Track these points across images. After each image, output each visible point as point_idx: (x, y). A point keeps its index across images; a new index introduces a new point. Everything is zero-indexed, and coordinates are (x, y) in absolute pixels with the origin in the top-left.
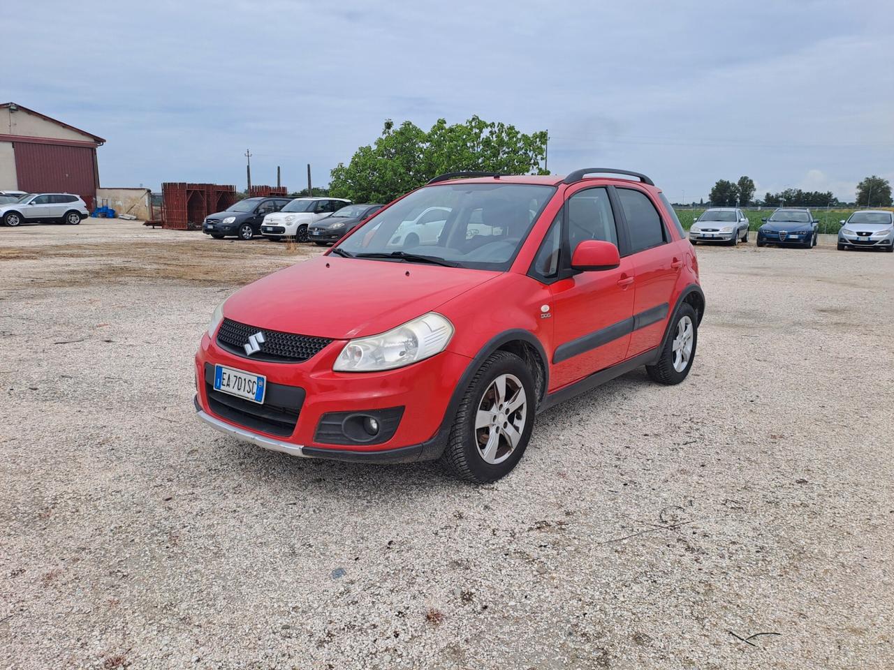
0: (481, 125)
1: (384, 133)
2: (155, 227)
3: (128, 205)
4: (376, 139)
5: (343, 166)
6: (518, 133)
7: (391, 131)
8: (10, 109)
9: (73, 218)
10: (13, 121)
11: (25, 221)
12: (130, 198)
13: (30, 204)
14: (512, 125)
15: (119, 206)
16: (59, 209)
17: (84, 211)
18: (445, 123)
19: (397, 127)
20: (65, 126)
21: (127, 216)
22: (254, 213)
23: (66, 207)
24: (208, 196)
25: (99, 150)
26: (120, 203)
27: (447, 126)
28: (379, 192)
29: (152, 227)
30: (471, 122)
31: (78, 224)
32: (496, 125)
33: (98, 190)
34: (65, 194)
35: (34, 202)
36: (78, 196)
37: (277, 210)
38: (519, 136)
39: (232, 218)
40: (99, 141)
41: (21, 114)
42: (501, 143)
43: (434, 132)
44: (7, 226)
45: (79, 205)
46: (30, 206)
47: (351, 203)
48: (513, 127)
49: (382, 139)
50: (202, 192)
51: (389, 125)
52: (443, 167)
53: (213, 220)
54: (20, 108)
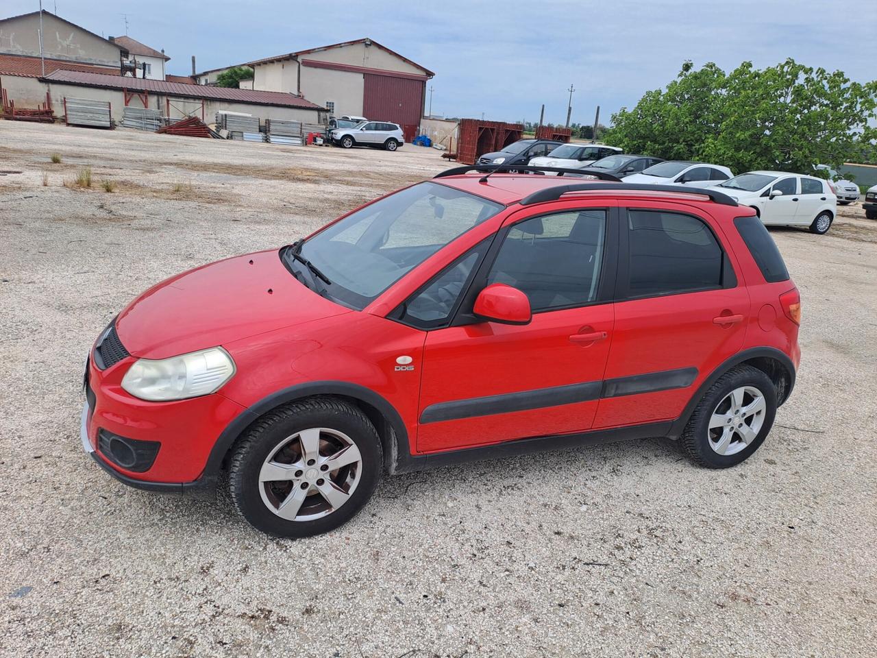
0: (796, 70)
1: (680, 75)
2: (451, 160)
3: (441, 136)
4: (669, 82)
5: (626, 110)
6: (846, 81)
7: (688, 74)
8: (366, 44)
9: (392, 145)
10: (367, 55)
11: (357, 145)
12: (444, 129)
13: (362, 130)
14: (840, 71)
15: (435, 135)
16: (381, 136)
17: (401, 139)
18: (751, 66)
19: (696, 68)
20: (405, 60)
21: (439, 146)
22: (524, 155)
23: (388, 135)
24: (498, 134)
25: (429, 83)
26: (436, 133)
27: (752, 70)
28: (655, 141)
29: (448, 159)
30: (783, 67)
31: (395, 150)
32: (815, 71)
33: (422, 120)
34: (389, 123)
35: (364, 129)
36: (398, 126)
37: (546, 154)
38: (848, 84)
39: (501, 159)
40: (430, 74)
41: (373, 48)
42: (820, 92)
43: (733, 77)
44: (342, 147)
45: (398, 134)
46: (361, 132)
47: (622, 153)
48: (842, 73)
49: (676, 82)
50: (493, 130)
51: (687, 67)
52: (732, 119)
53: (485, 159)
54: (373, 43)
